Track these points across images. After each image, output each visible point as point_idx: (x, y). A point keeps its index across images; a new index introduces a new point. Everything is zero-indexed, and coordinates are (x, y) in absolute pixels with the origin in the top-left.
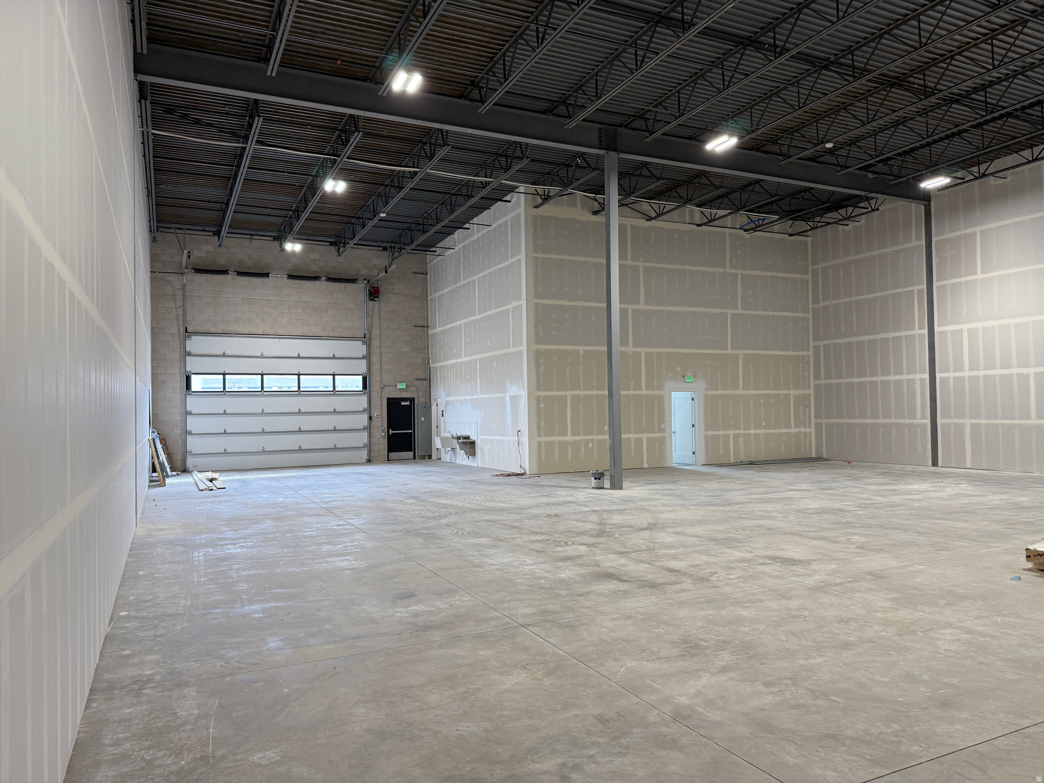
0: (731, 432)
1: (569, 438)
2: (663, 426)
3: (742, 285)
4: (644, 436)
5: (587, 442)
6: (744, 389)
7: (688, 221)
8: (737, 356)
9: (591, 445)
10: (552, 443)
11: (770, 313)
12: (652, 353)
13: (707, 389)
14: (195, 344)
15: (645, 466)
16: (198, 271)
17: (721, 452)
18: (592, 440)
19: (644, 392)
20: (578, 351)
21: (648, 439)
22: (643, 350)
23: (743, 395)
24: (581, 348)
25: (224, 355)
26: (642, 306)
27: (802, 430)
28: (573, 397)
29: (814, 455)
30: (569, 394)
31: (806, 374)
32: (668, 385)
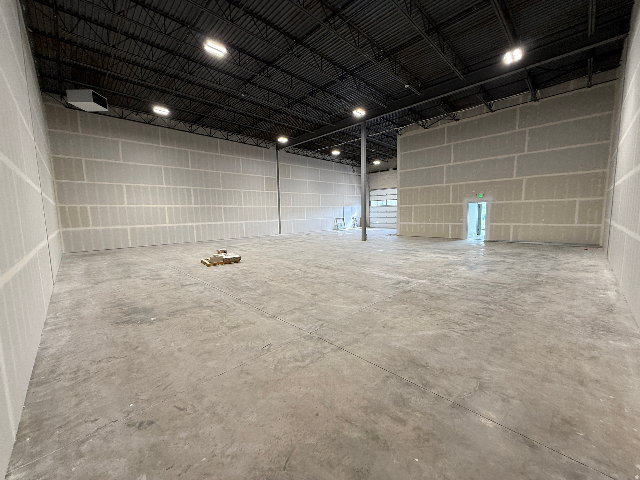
0: (512, 225)
1: (413, 223)
2: (461, 220)
3: (529, 136)
4: (450, 224)
5: (421, 225)
6: (525, 199)
7: (485, 112)
8: (522, 180)
9: (422, 226)
10: (406, 225)
11: (558, 149)
12: (457, 185)
13: (493, 201)
14: (372, 193)
15: (450, 237)
16: (372, 172)
17: (502, 234)
18: (423, 224)
19: (451, 204)
20: (418, 188)
21: (452, 225)
22: (451, 184)
23: (525, 203)
24: (419, 187)
25: (378, 195)
26: (452, 164)
27: (588, 225)
28: (415, 207)
30: (413, 206)
31: (599, 186)
32: (465, 200)
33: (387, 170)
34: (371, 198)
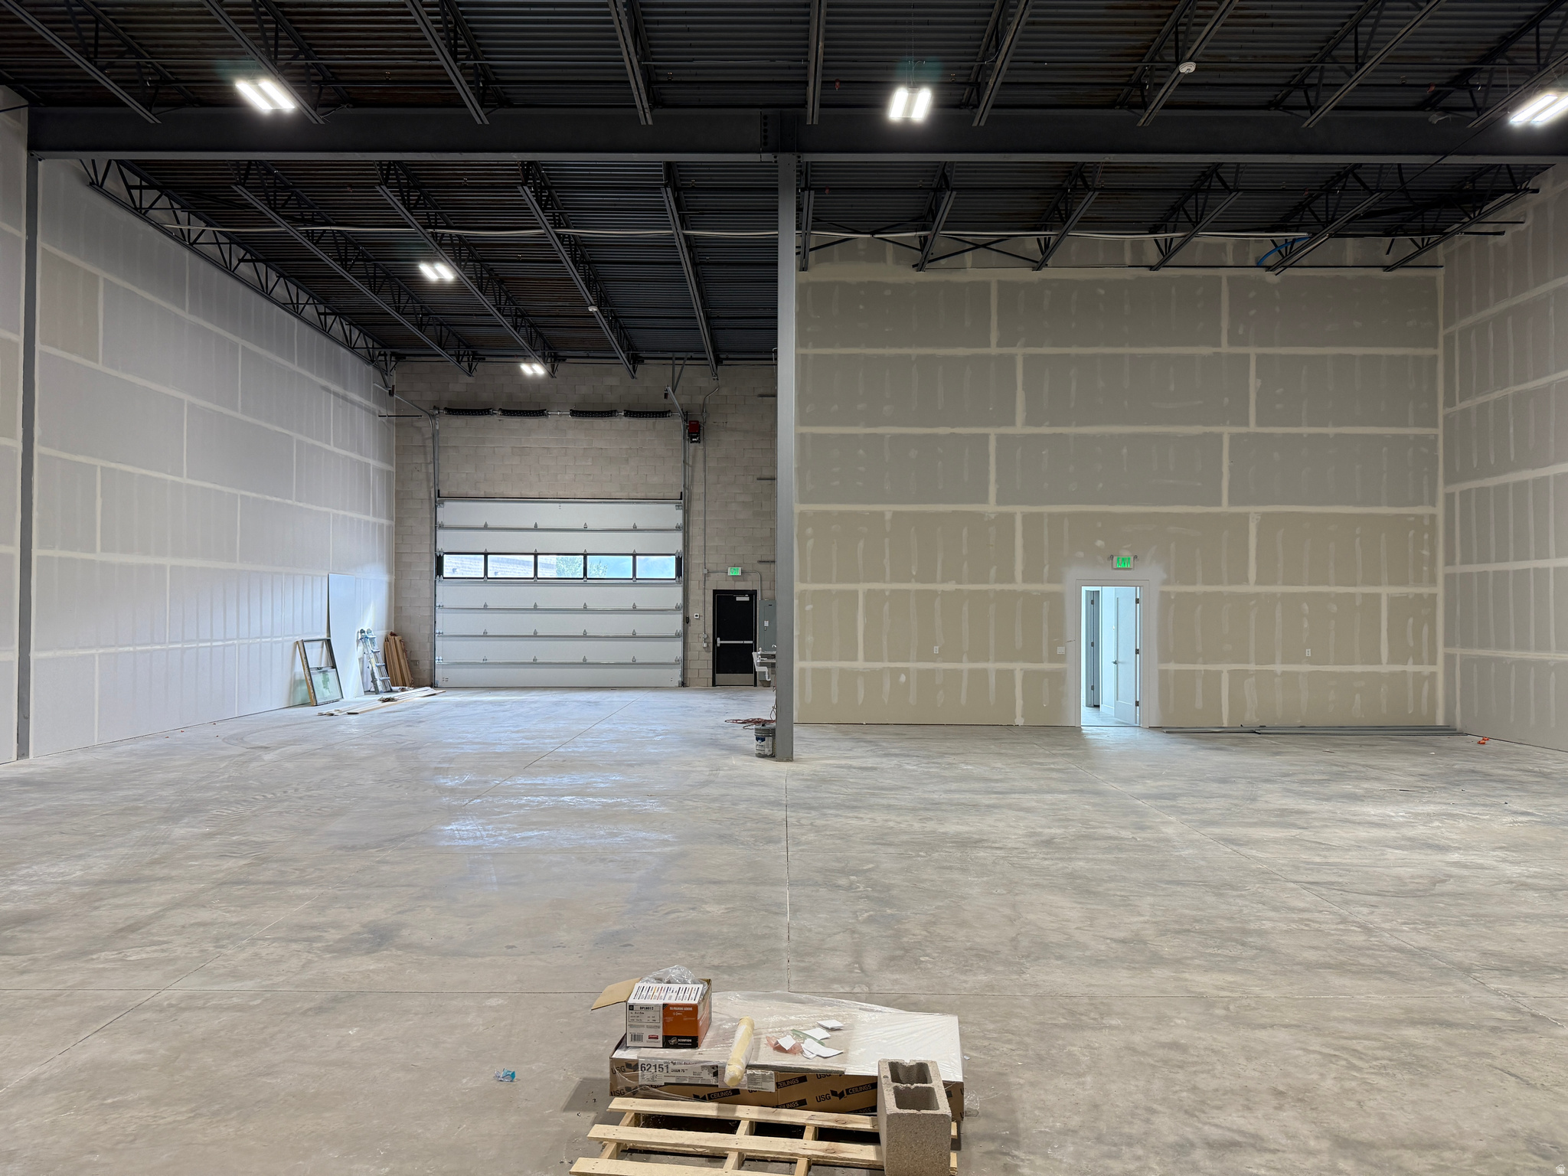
0: (1225, 668)
1: (860, 664)
2: (1060, 650)
3: (1258, 376)
4: (1019, 667)
5: (896, 672)
6: (1258, 582)
7: (1128, 263)
8: (1245, 517)
9: (903, 678)
10: (827, 672)
11: (1331, 430)
12: (1040, 515)
13: (1166, 582)
14: (449, 513)
15: (1019, 721)
16: (452, 411)
17: (1199, 704)
18: (906, 671)
19: (1019, 586)
20: (882, 514)
21: (1027, 674)
22: (1019, 510)
23: (1258, 595)
24: (888, 509)
25: (486, 528)
26: (1019, 429)
27: (1411, 668)
28: (869, 594)
29: (1440, 721)
30: (862, 587)
31: (1426, 553)
32: (1073, 573)
33: (540, 413)
34: (445, 540)
